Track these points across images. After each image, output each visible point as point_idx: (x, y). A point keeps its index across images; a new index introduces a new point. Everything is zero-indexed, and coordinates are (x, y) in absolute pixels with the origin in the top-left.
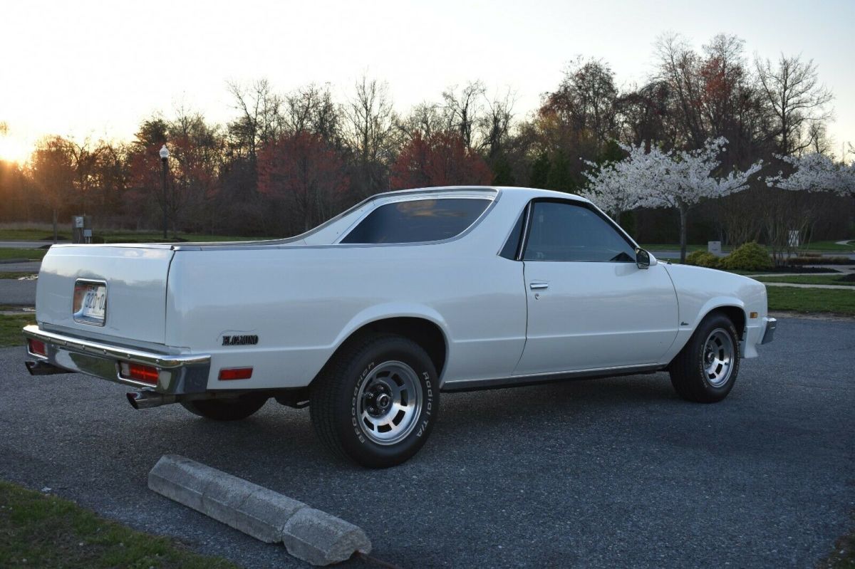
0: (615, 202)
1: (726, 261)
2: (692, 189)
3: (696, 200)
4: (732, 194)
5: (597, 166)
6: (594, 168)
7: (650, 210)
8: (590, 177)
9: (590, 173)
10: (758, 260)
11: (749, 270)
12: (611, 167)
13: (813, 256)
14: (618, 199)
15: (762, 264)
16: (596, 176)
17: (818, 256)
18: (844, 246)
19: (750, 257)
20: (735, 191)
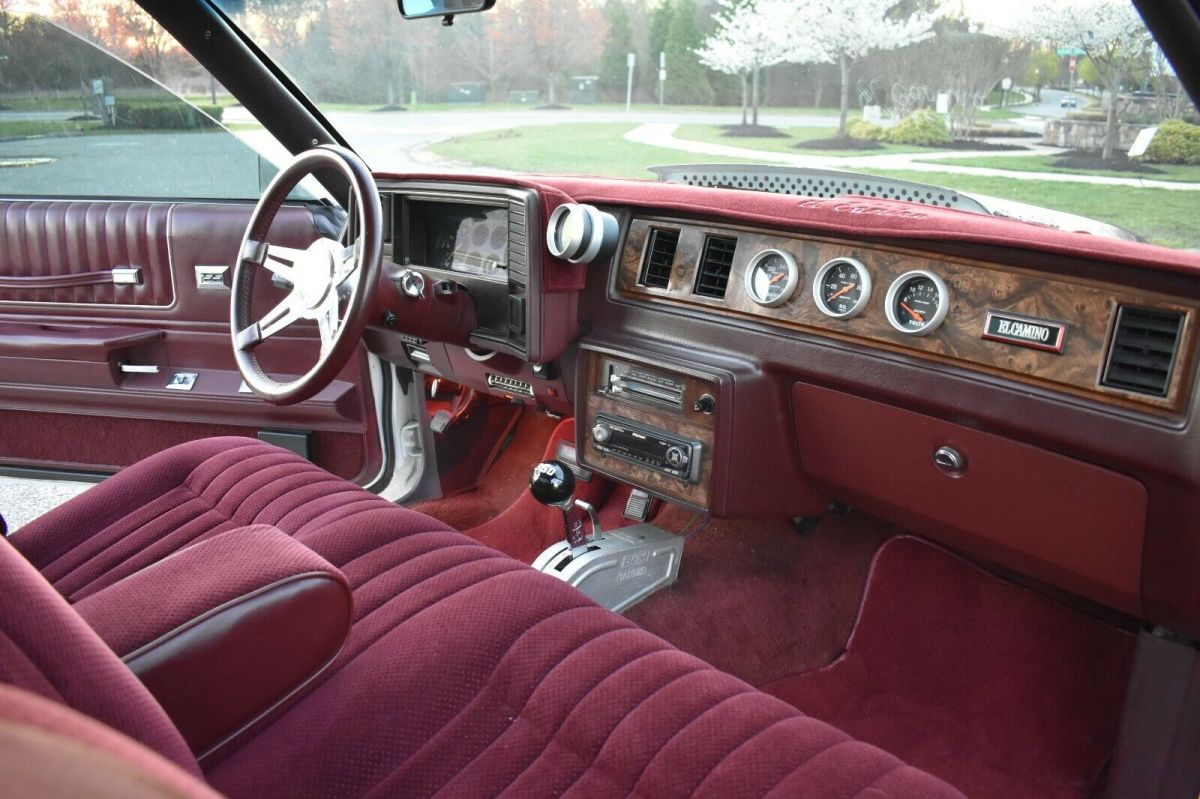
0: (754, 54)
1: (892, 133)
2: (859, 37)
3: (864, 52)
4: (912, 44)
5: (732, 7)
6: (728, 9)
7: (797, 66)
8: (723, 21)
9: (723, 15)
10: (933, 133)
11: (921, 145)
12: (749, 7)
13: (983, 126)
14: (757, 50)
15: (939, 138)
16: (730, 21)
17: (986, 126)
18: (986, 112)
19: (924, 127)
20: (917, 40)
